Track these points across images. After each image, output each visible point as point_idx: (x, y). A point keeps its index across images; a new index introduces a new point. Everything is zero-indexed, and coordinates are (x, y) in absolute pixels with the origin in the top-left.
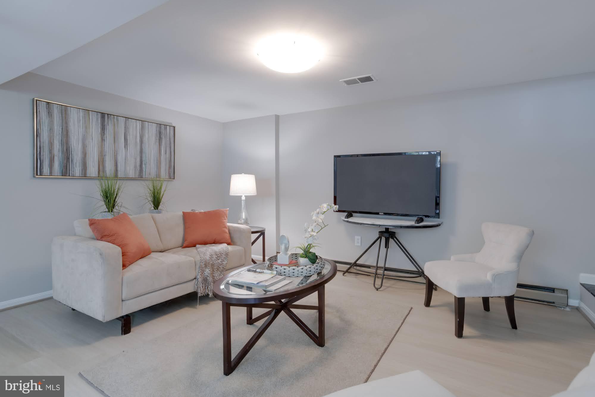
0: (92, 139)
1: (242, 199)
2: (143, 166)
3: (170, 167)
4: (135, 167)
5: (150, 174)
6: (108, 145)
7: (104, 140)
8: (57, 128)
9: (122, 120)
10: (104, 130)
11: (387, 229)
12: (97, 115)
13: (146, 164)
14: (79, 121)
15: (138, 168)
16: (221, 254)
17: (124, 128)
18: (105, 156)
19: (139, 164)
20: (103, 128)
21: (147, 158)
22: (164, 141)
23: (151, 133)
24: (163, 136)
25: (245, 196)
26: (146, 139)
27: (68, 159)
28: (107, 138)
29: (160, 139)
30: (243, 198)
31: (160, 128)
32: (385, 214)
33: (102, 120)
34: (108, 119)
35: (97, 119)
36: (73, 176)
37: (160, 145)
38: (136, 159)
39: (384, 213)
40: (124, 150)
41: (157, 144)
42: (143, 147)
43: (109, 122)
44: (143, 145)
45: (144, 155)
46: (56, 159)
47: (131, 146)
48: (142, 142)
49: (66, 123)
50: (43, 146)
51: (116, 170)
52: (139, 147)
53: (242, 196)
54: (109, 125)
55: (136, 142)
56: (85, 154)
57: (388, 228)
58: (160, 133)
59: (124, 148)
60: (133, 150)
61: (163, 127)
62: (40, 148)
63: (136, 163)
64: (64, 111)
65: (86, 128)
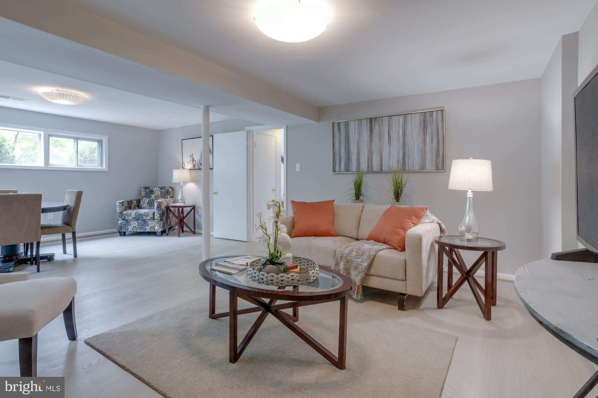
0: (364, 141)
1: (467, 196)
2: (406, 158)
3: (437, 157)
4: (398, 160)
5: (413, 166)
6: (374, 144)
7: (372, 140)
8: (343, 138)
9: (386, 119)
10: (372, 132)
12: (367, 121)
13: (409, 157)
14: (355, 129)
15: (401, 160)
16: (362, 253)
17: (388, 126)
18: (373, 153)
19: (402, 157)
20: (371, 131)
21: (410, 151)
22: (429, 130)
23: (414, 124)
24: (428, 125)
25: (472, 192)
26: (408, 131)
27: (349, 159)
28: (374, 139)
29: (425, 128)
30: (470, 194)
31: (425, 116)
33: (370, 124)
34: (375, 122)
35: (367, 124)
36: (352, 172)
37: (425, 134)
38: (398, 153)
40: (388, 146)
41: (422, 134)
42: (406, 140)
43: (376, 124)
44: (406, 138)
45: (407, 148)
46: (342, 159)
47: (394, 141)
48: (404, 134)
49: (348, 133)
50: (336, 153)
51: (381, 165)
52: (401, 141)
53: (467, 191)
54: (376, 126)
55: (399, 137)
56: (359, 153)
58: (425, 122)
59: (388, 144)
60: (397, 144)
61: (428, 115)
62: (335, 153)
63: (398, 156)
64: (347, 124)
65: (360, 133)
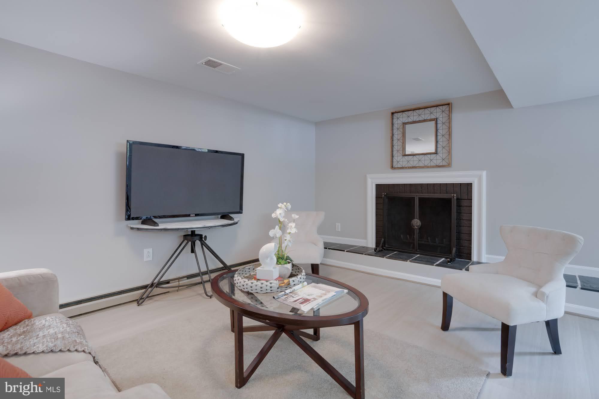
11: (193, 232)
32: (197, 215)
39: (195, 214)
57: (195, 231)
